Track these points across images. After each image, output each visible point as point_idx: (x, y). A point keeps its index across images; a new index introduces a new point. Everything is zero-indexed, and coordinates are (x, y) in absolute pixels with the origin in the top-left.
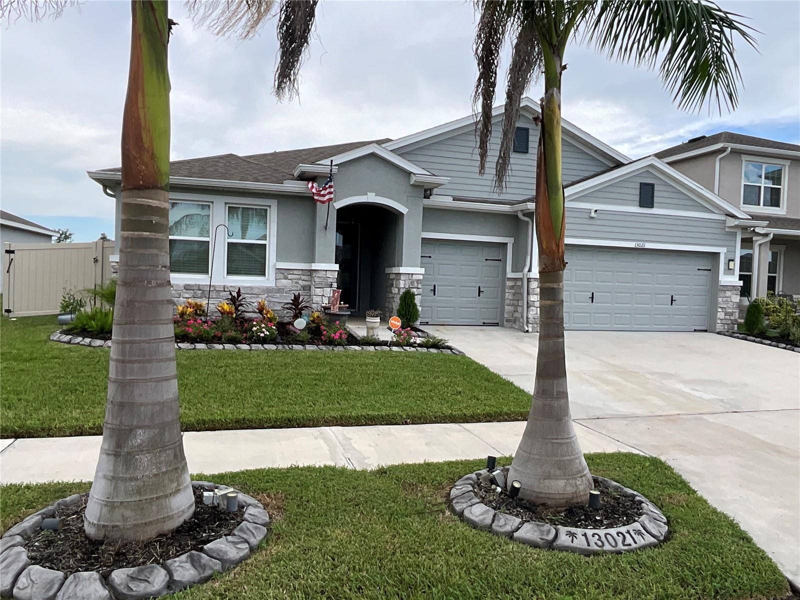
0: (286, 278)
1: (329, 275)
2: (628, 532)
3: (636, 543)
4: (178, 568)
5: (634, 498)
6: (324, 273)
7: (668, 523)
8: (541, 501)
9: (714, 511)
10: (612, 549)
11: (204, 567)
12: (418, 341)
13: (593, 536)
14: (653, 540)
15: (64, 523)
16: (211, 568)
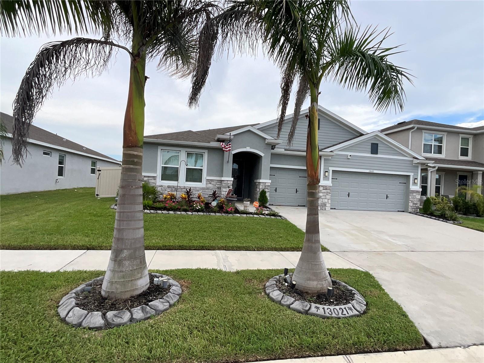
0: (210, 184)
1: (229, 182)
2: (345, 308)
3: (348, 314)
4: (136, 313)
5: (352, 291)
6: (227, 181)
7: (367, 305)
8: (306, 291)
9: (391, 300)
10: (336, 316)
11: (147, 313)
12: (267, 212)
13: (328, 309)
14: (357, 313)
15: (94, 289)
16: (150, 313)
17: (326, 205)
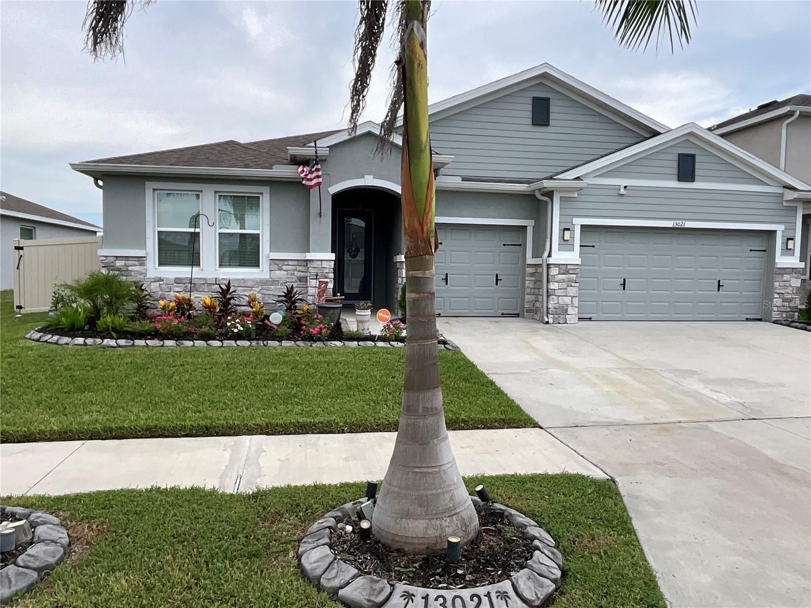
0: (280, 269)
1: (325, 264)
5: (533, 542)
6: (320, 263)
7: (561, 580)
8: (396, 546)
13: (436, 599)
17: (567, 310)
